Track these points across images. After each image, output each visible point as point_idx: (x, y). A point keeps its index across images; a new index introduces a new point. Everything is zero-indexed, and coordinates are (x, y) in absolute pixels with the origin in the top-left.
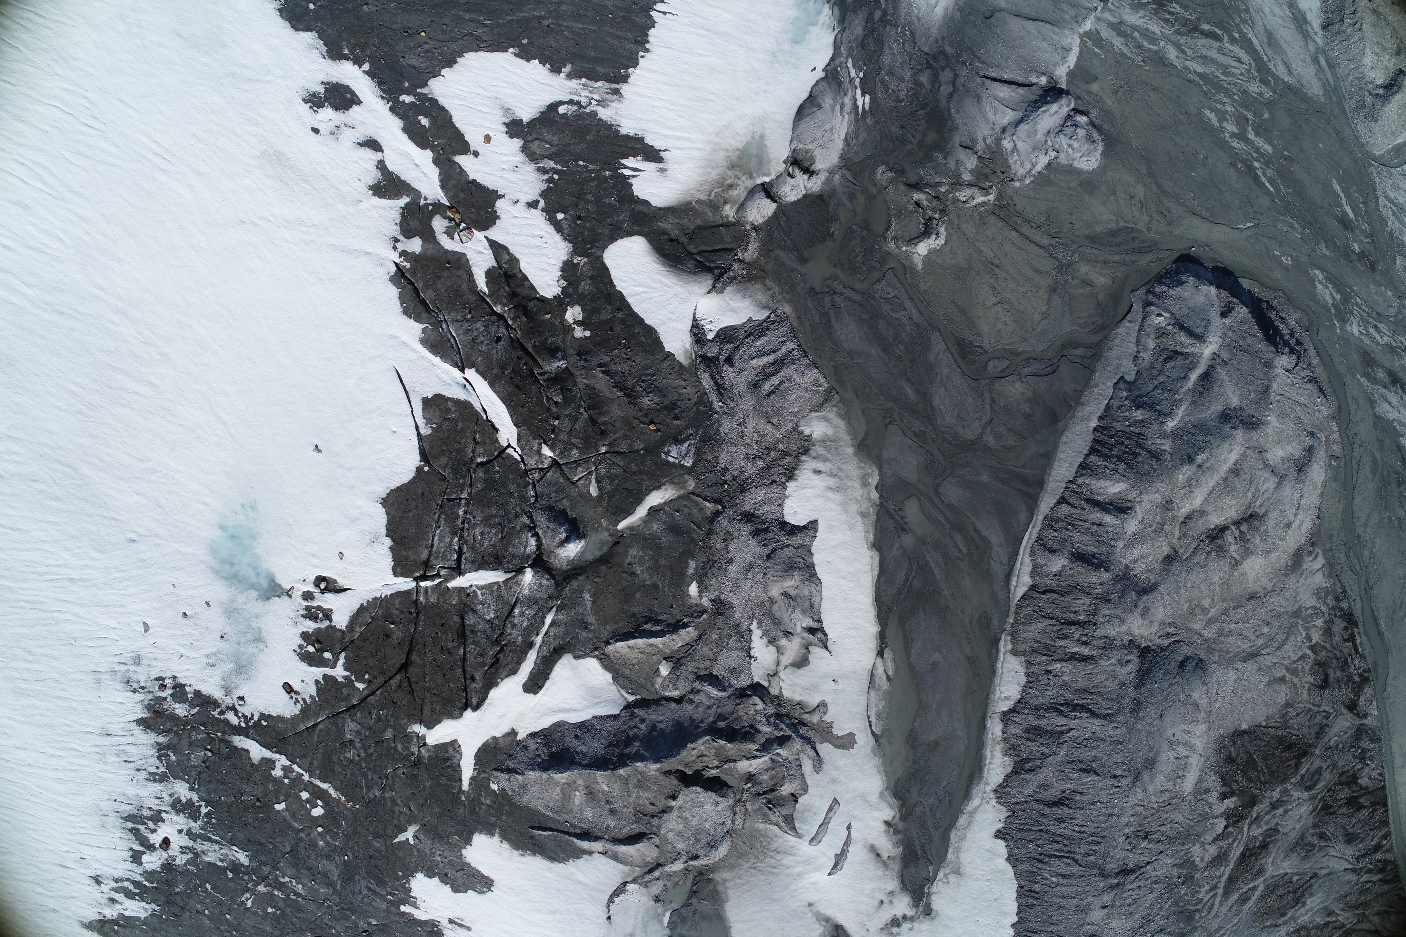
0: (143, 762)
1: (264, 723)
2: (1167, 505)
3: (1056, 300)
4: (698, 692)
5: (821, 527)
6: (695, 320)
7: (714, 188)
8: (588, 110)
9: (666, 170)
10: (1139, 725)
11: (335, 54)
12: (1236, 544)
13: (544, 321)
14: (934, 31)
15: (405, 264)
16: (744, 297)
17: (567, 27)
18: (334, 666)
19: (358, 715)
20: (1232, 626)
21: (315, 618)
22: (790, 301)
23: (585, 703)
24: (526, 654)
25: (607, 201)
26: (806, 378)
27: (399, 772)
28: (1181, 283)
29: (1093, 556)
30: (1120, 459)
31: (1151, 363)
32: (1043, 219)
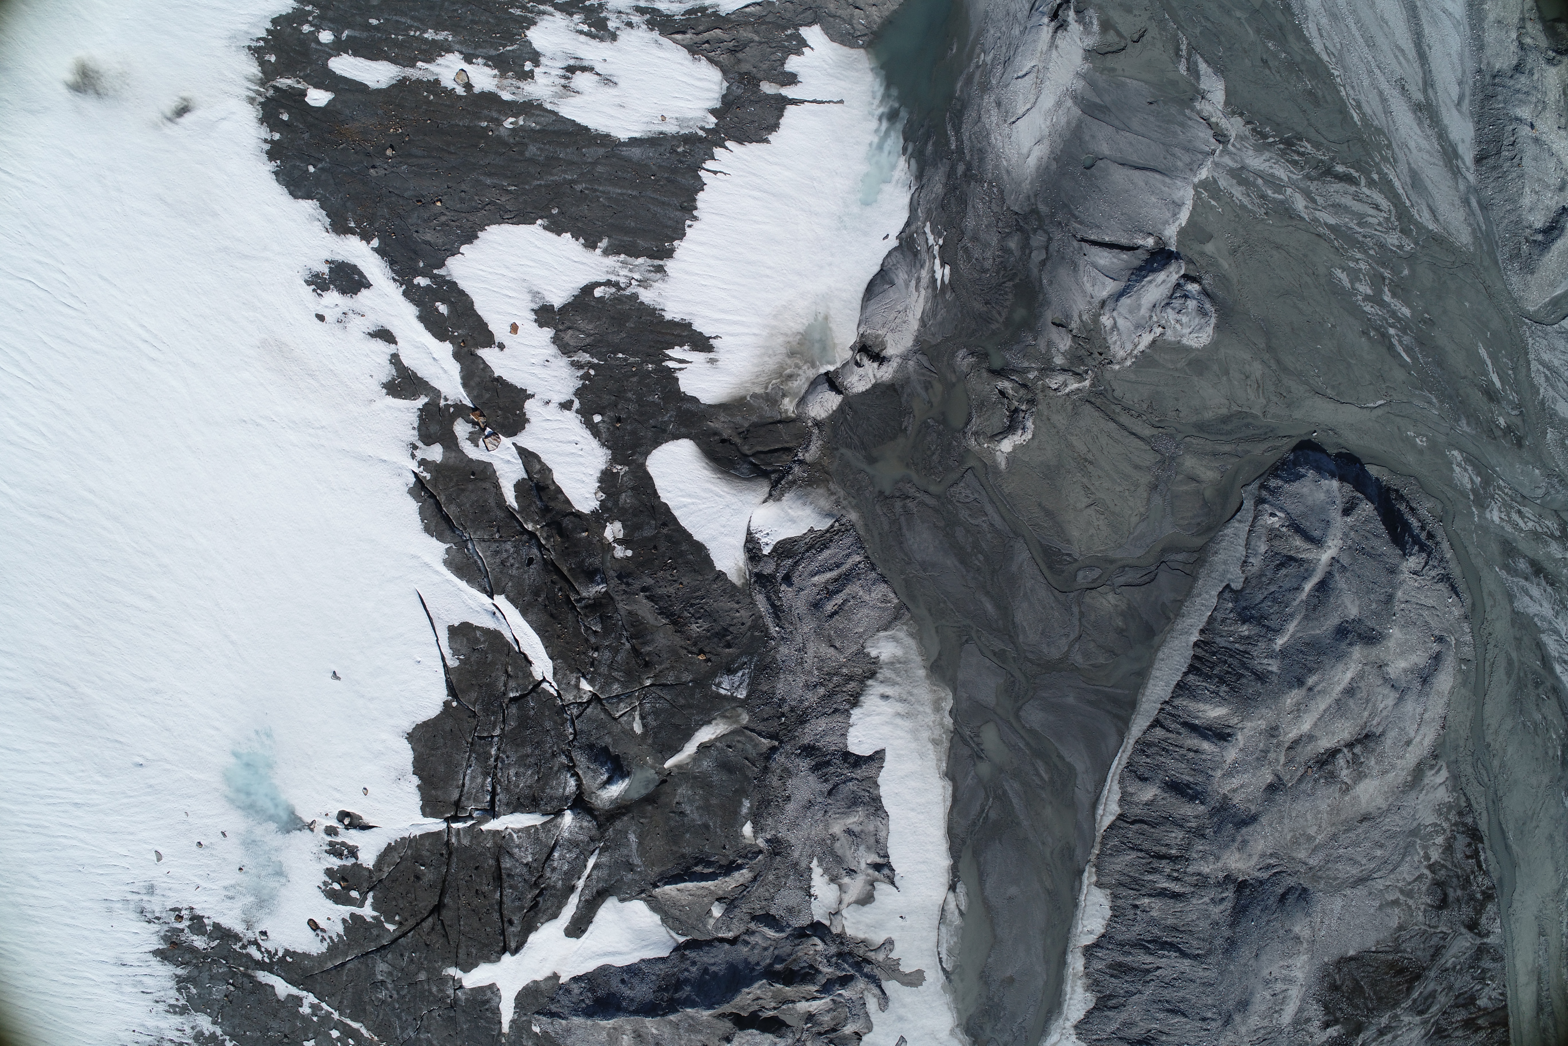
0: (162, 993)
1: (289, 959)
2: (1273, 731)
3: (1157, 500)
4: (753, 933)
5: (888, 756)
6: (749, 533)
7: (771, 380)
8: (627, 292)
9: (717, 361)
10: (1232, 967)
11: (339, 227)
12: (1348, 768)
13: (580, 539)
14: (1026, 186)
15: (425, 474)
16: (805, 504)
17: (603, 192)
18: (361, 905)
19: (389, 956)
20: (1341, 851)
21: (340, 855)
22: (856, 507)
23: (632, 946)
24: (568, 898)
25: (651, 399)
26: (873, 595)
27: (435, 1014)
28: (1299, 477)
29: (1188, 785)
30: (1222, 681)
31: (1261, 570)
32: (1145, 406)
